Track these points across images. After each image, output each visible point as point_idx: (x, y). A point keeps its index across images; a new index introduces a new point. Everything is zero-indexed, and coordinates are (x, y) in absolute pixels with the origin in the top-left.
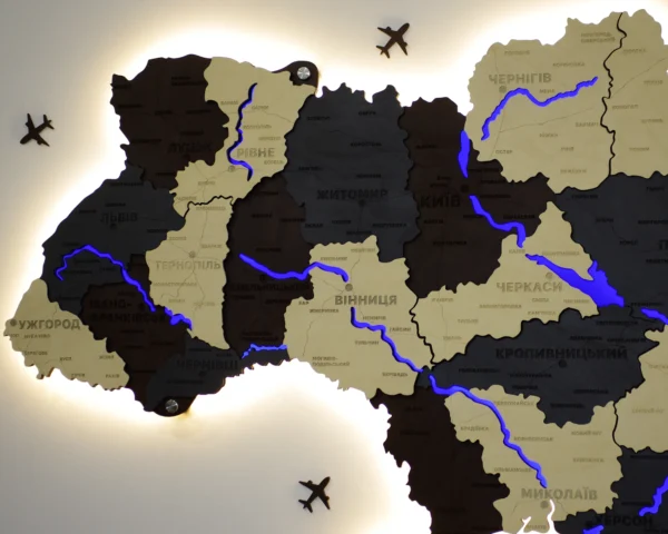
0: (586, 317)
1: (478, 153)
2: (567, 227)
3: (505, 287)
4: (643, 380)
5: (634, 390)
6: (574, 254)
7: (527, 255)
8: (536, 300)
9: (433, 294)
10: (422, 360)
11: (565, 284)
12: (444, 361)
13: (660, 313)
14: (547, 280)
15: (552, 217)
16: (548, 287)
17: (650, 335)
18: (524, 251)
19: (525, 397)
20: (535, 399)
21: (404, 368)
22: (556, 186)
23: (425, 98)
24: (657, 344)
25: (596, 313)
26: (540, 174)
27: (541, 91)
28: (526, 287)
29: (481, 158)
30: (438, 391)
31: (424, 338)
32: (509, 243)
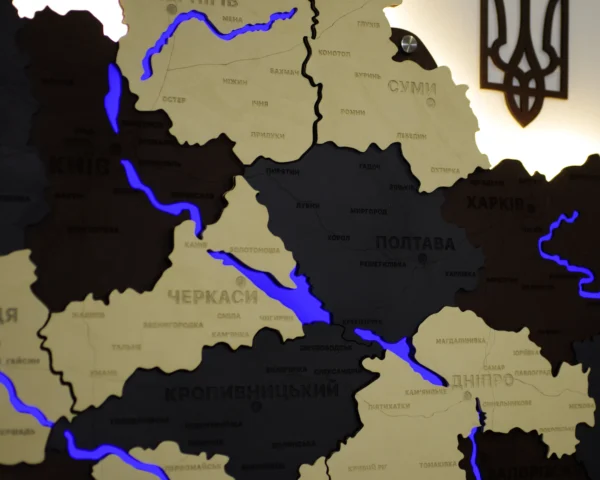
0: (288, 340)
1: (136, 98)
2: (262, 214)
3: (180, 297)
4: (360, 426)
5: (350, 440)
6: (271, 251)
7: (210, 251)
8: (222, 316)
9: (74, 307)
10: (58, 407)
11: (261, 294)
12: (92, 408)
13: (374, 333)
14: (238, 288)
15: (242, 197)
16: (238, 297)
17: (369, 364)
18: (205, 245)
19: (209, 457)
20: (222, 460)
21: (30, 421)
22: (246, 154)
23: (54, 8)
24: (376, 376)
25: (301, 334)
26: (223, 136)
27: (225, 19)
28: (209, 297)
29: (140, 106)
30: (77, 454)
31: (61, 374)
32: (184, 231)
